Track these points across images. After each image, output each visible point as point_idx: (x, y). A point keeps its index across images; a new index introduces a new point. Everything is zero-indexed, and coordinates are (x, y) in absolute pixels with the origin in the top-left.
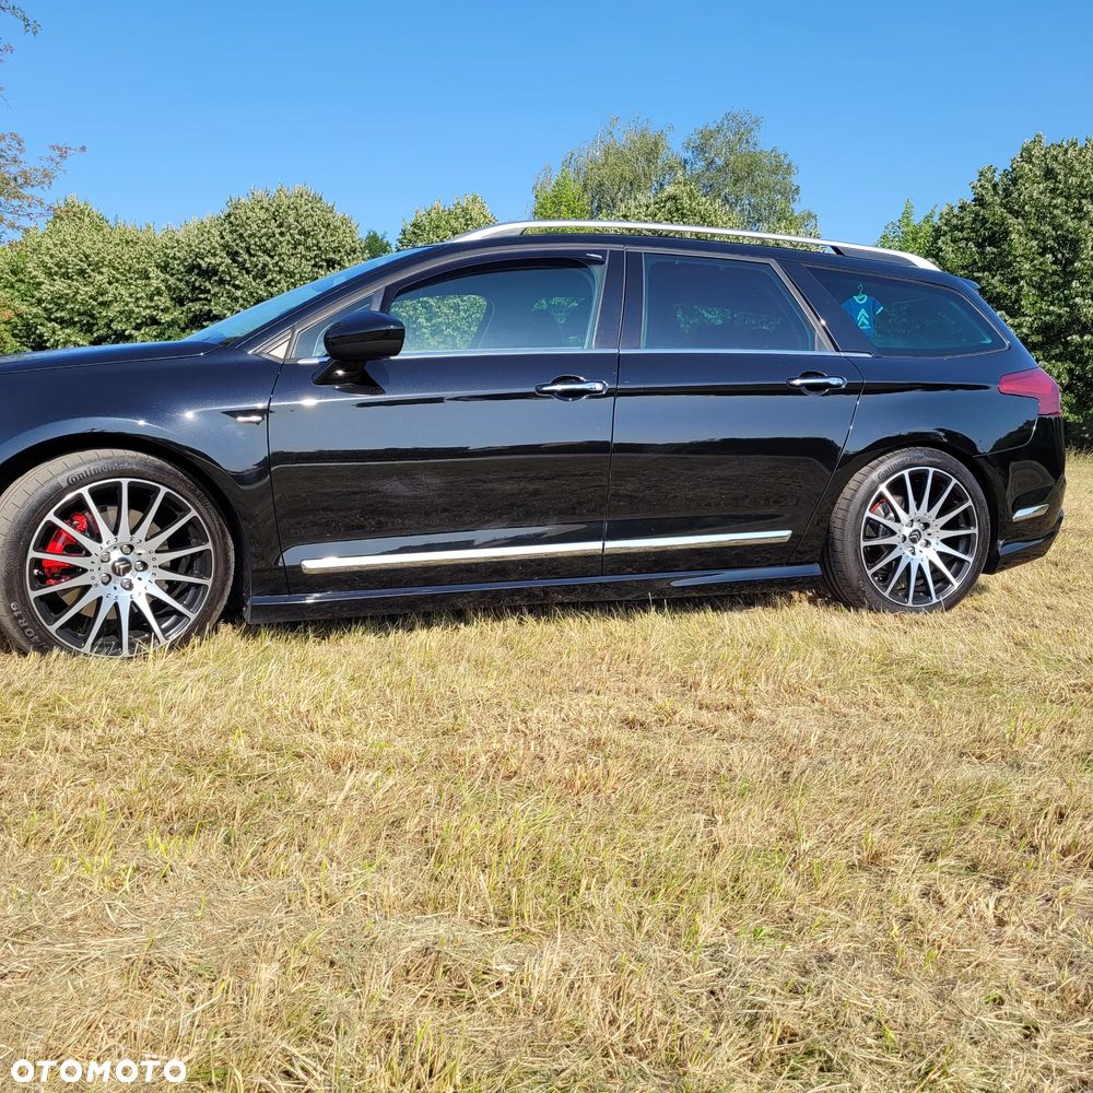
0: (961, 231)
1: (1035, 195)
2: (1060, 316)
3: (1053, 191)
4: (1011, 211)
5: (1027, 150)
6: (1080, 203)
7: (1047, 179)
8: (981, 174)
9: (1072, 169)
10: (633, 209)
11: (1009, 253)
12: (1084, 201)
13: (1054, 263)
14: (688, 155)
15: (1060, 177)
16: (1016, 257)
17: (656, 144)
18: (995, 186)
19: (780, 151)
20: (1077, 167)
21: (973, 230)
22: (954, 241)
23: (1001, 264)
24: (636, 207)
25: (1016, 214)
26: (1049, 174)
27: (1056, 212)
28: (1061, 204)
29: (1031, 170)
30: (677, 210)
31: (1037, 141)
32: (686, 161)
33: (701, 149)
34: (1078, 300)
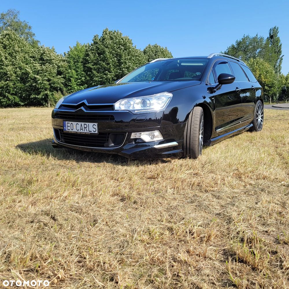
0: (93, 50)
1: (110, 43)
2: (120, 73)
3: (113, 42)
4: (104, 46)
5: (105, 32)
6: (119, 46)
7: (111, 40)
8: (95, 36)
9: (116, 37)
11: (106, 57)
12: (120, 46)
13: (117, 60)
15: (114, 39)
16: (108, 58)
18: (100, 40)
20: (118, 37)
21: (96, 51)
22: (92, 53)
23: (104, 60)
25: (107, 47)
26: (111, 38)
27: (115, 48)
28: (116, 46)
29: (107, 37)
30: (10, 38)
31: (107, 29)
34: (124, 69)
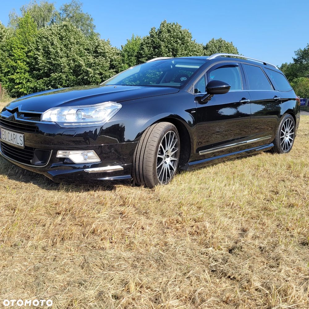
0: (148, 44)
1: (167, 37)
3: (170, 36)
4: (160, 40)
5: (163, 24)
6: (177, 40)
7: (169, 33)
8: (152, 29)
9: (174, 30)
10: (53, 27)
11: (161, 52)
13: (172, 55)
14: (61, 12)
15: (172, 32)
16: (163, 53)
17: (51, 7)
18: (156, 33)
19: (89, 14)
20: (176, 30)
21: (152, 44)
22: (147, 47)
24: (54, 27)
25: (163, 41)
26: (169, 31)
27: (172, 41)
28: (173, 40)
29: (165, 30)
30: (67, 29)
31: (165, 22)
32: (60, 13)
33: (65, 10)
